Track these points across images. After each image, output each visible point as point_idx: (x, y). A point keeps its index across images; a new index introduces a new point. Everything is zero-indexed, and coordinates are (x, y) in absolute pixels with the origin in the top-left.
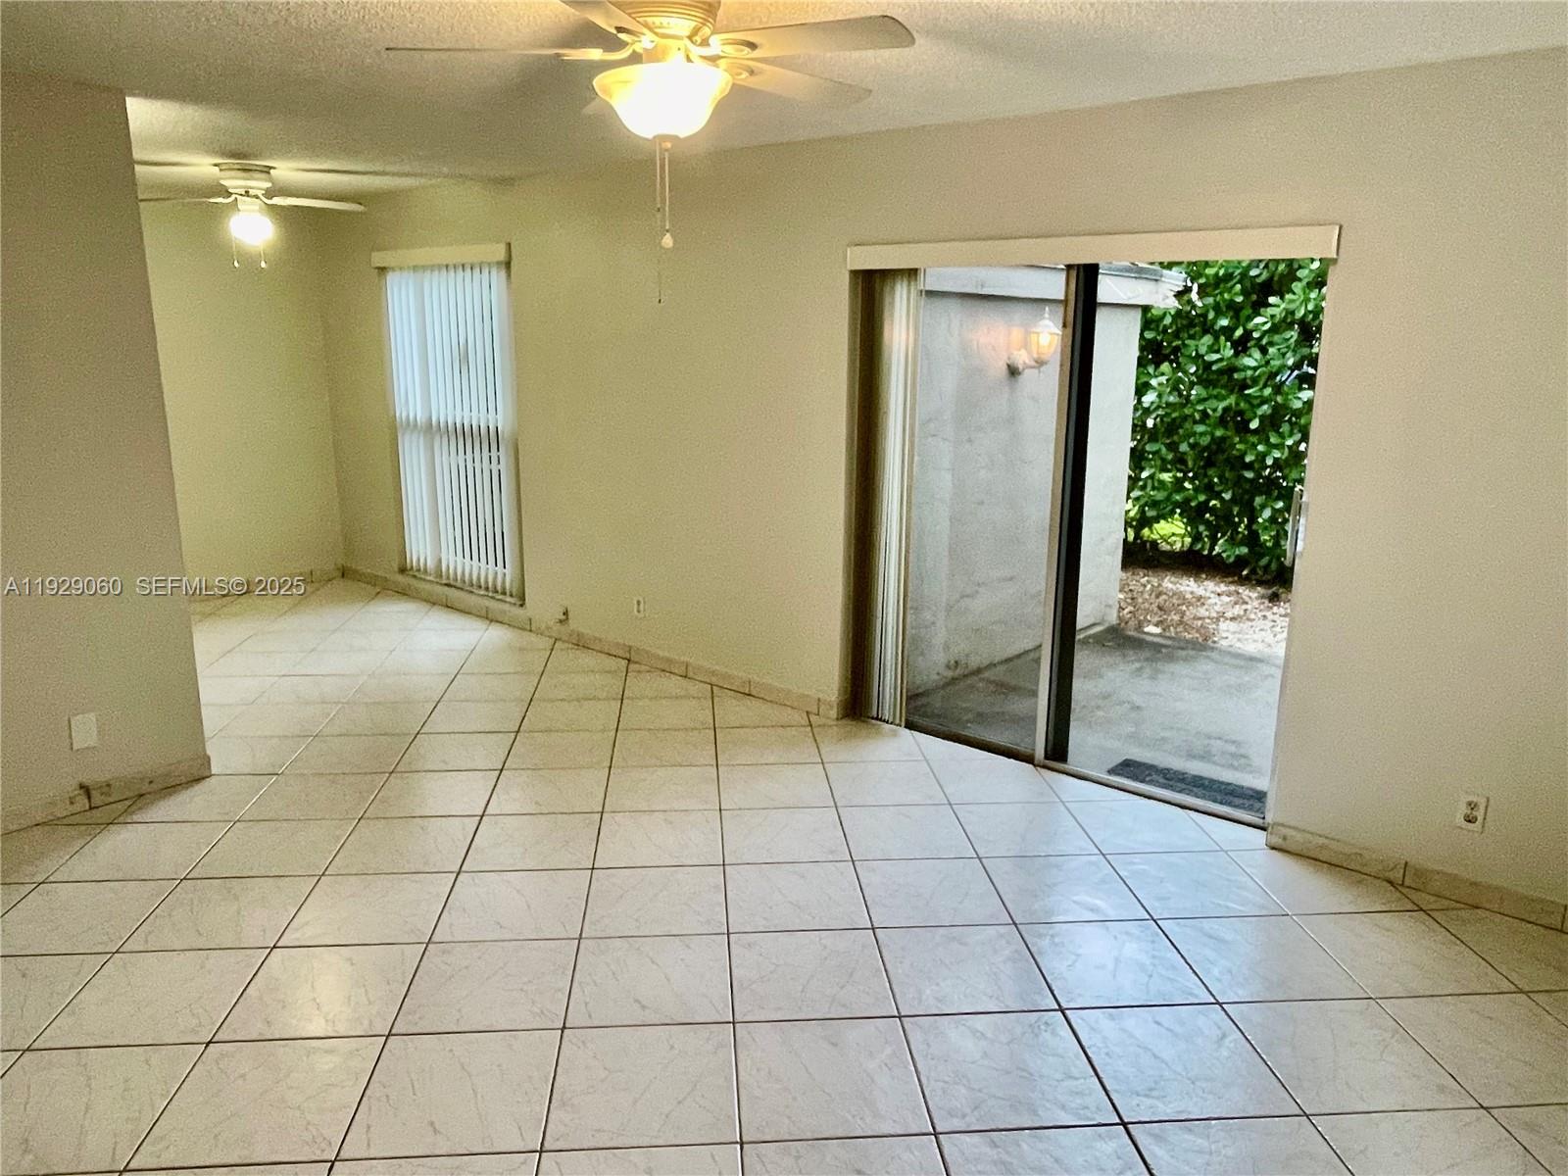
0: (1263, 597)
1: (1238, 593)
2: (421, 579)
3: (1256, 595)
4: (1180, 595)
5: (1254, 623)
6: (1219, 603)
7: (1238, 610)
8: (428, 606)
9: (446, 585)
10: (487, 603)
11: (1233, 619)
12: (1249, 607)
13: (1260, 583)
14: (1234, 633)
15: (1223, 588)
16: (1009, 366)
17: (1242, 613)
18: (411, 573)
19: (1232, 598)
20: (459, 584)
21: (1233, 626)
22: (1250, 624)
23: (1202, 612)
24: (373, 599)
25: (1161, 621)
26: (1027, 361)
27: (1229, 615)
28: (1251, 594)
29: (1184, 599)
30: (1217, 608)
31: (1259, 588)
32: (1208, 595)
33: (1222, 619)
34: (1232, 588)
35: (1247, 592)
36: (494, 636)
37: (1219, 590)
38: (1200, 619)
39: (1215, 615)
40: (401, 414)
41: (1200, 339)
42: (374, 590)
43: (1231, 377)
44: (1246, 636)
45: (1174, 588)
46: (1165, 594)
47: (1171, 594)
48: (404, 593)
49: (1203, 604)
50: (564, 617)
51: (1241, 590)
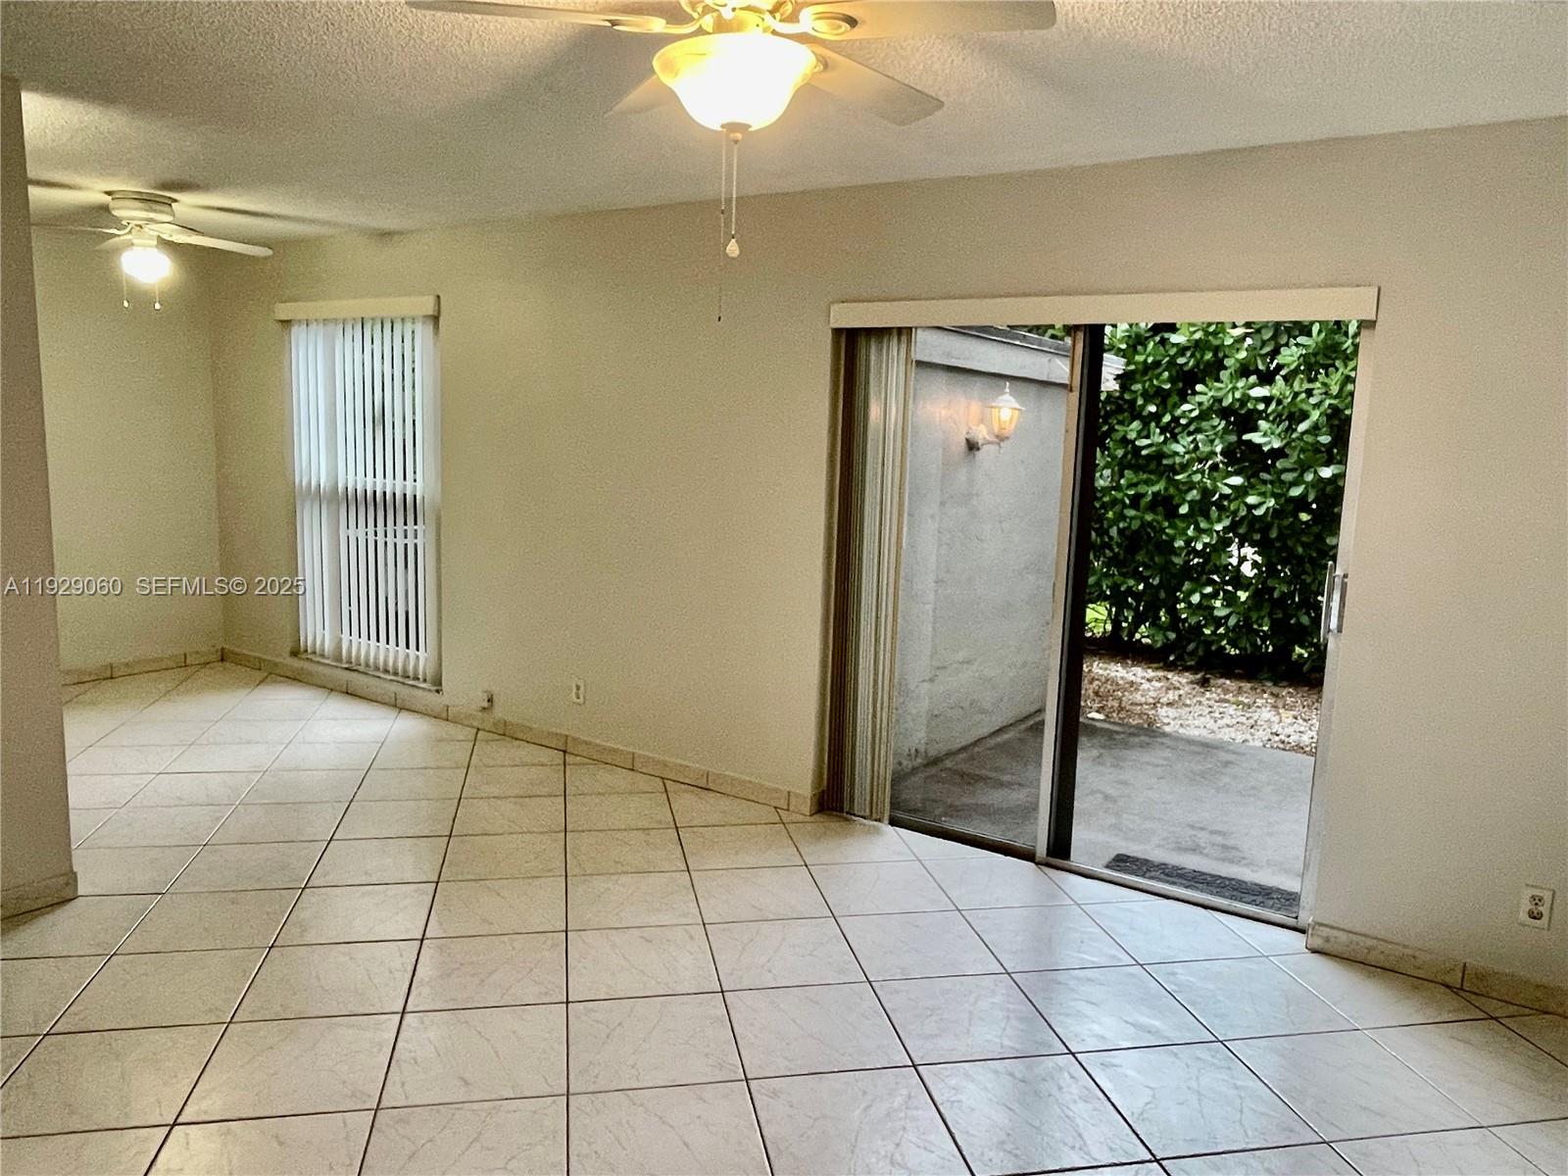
0: (1192, 682)
1: (1168, 679)
2: (318, 662)
3: (1185, 681)
4: (1114, 682)
5: (1191, 709)
6: (1152, 688)
7: (1172, 696)
8: (326, 692)
9: (346, 669)
10: (394, 687)
11: (1169, 704)
12: (1181, 692)
13: (1187, 669)
14: (1174, 719)
15: (1150, 673)
16: (968, 440)
17: (1177, 698)
18: (304, 656)
19: (1162, 684)
20: (362, 668)
21: (1172, 712)
22: (1188, 709)
23: (1138, 697)
24: (258, 685)
25: (1102, 707)
26: (988, 438)
27: (1164, 700)
28: (1181, 679)
29: (1117, 684)
30: (1151, 694)
31: (1187, 674)
32: (1139, 680)
33: (1159, 705)
34: (1160, 674)
35: (1176, 678)
36: (406, 726)
37: (1148, 676)
38: (1137, 704)
39: (1152, 701)
40: (301, 481)
41: (1128, 426)
42: (259, 675)
43: (1159, 463)
44: (1187, 722)
45: (1105, 673)
46: (1097, 680)
47: (1103, 680)
48: (296, 679)
49: (1137, 690)
50: (486, 704)
51: (1170, 675)
